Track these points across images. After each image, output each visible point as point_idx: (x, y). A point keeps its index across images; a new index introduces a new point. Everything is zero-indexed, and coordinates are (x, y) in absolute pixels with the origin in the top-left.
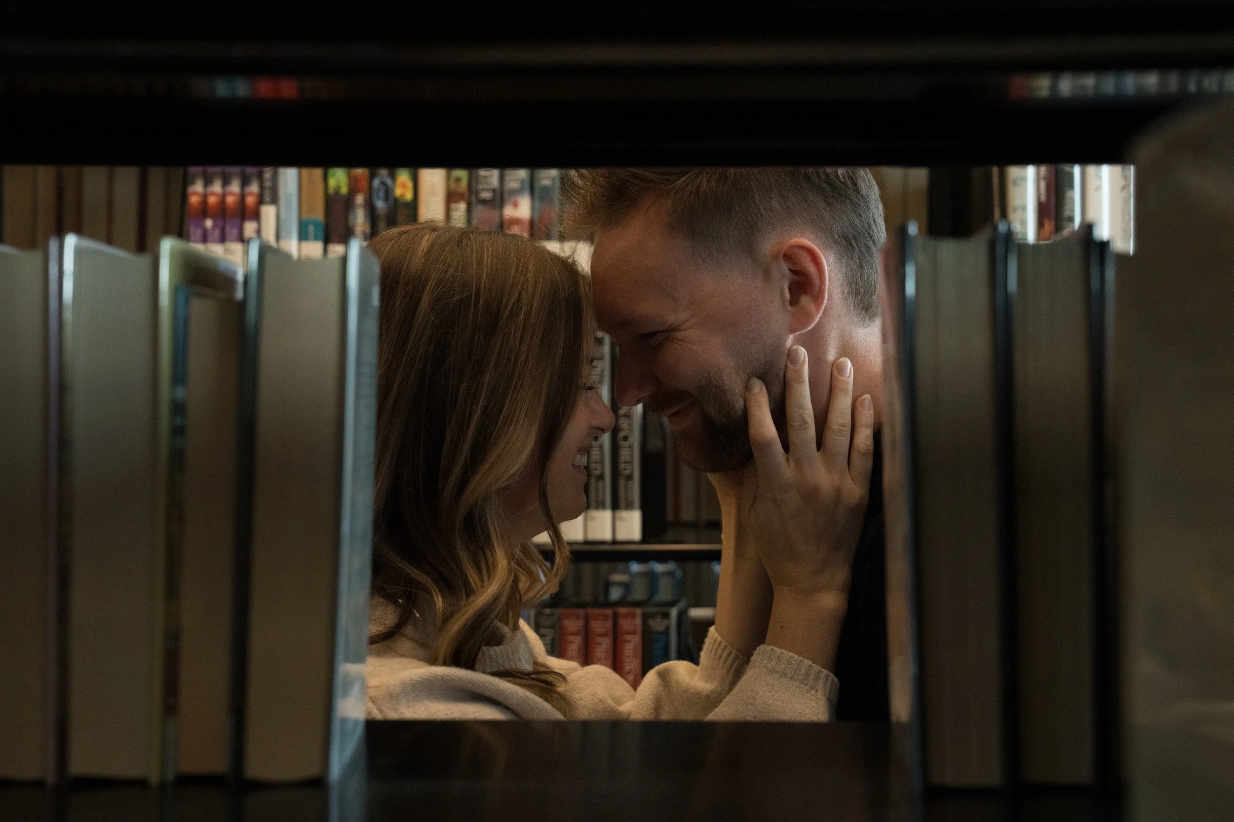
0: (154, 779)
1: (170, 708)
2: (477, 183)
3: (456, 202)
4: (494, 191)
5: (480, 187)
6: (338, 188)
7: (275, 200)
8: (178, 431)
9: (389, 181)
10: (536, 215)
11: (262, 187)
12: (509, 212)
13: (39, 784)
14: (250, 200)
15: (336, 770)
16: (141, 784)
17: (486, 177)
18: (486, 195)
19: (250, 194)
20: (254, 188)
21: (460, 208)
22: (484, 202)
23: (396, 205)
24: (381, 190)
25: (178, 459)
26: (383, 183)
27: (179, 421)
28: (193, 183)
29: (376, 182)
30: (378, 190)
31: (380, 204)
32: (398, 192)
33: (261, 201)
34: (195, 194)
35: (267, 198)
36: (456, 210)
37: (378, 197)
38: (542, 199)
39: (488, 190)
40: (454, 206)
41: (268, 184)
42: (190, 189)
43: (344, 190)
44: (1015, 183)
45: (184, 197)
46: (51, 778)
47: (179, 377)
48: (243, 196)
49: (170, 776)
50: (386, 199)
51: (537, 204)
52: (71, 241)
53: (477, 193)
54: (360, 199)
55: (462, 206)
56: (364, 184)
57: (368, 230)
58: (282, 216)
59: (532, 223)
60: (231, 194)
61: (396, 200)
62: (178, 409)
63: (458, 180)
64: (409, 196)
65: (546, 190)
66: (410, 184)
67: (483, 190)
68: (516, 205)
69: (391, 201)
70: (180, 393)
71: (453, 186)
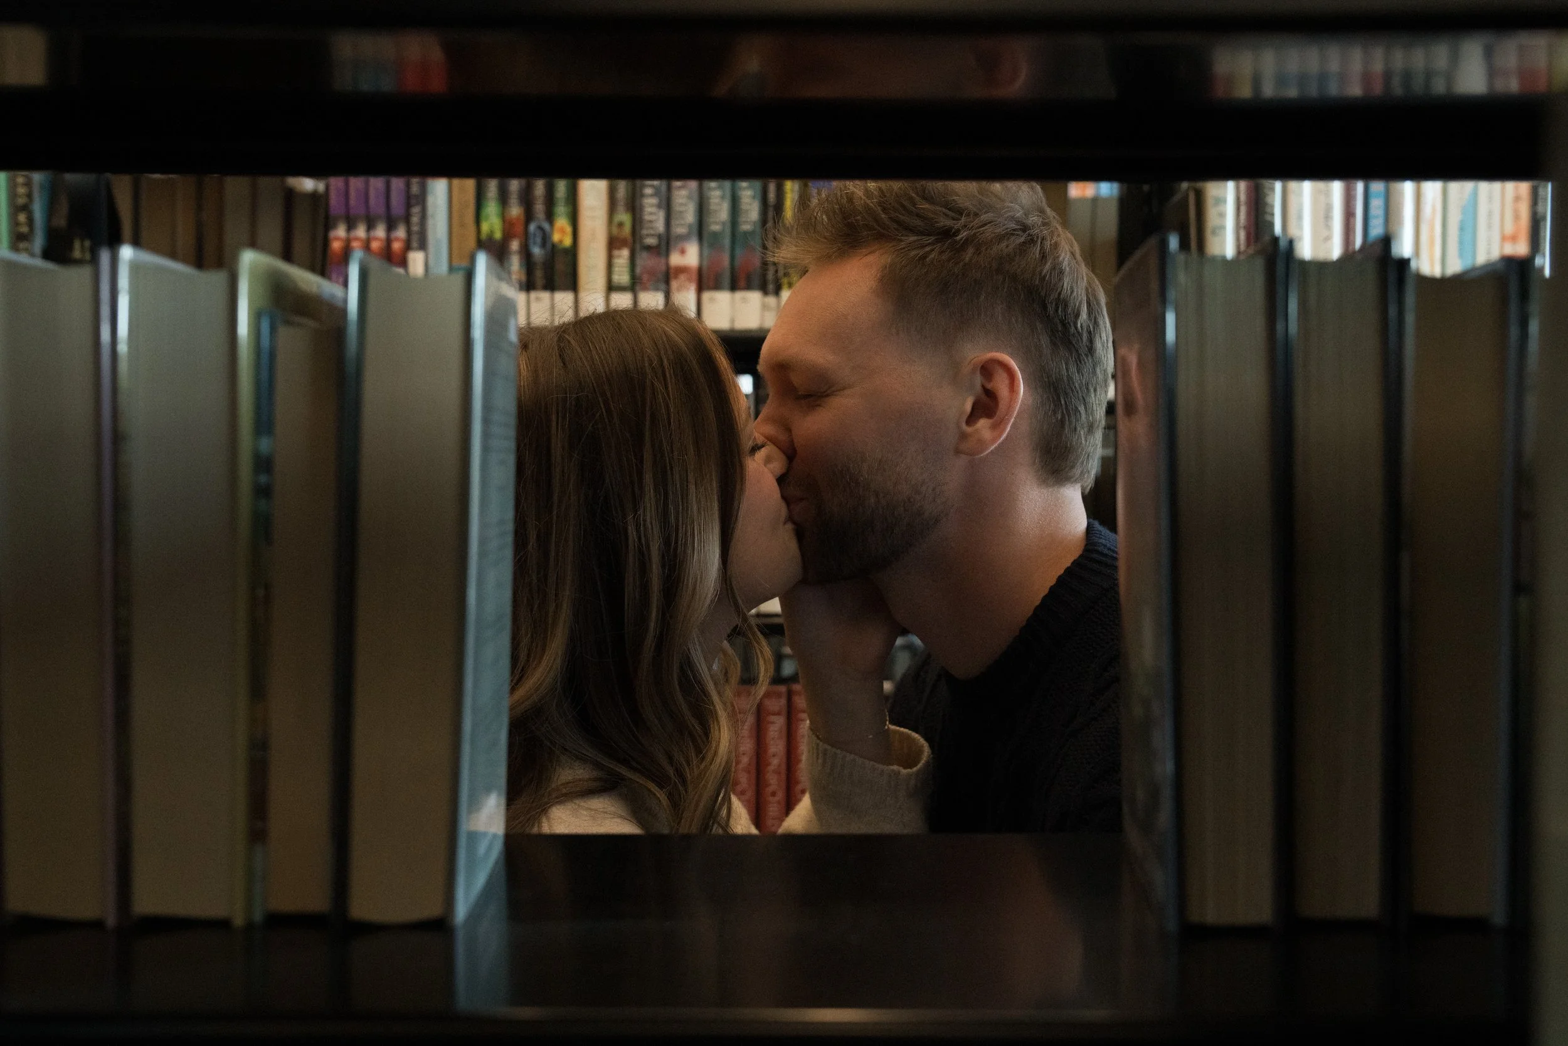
0: (239, 921)
1: (257, 834)
2: (641, 229)
3: (619, 248)
4: (659, 236)
5: (645, 232)
6: (492, 232)
7: (423, 246)
8: (263, 492)
9: (546, 226)
10: (705, 263)
11: (409, 232)
12: (675, 259)
13: (97, 925)
14: (397, 246)
15: (461, 910)
16: (223, 924)
17: (651, 221)
18: (651, 241)
19: (397, 239)
20: (401, 233)
21: (623, 256)
22: (649, 248)
23: (553, 251)
24: (538, 235)
25: (263, 526)
26: (540, 228)
27: (263, 479)
28: (334, 226)
29: (532, 227)
30: (535, 235)
31: (537, 251)
32: (556, 237)
33: (408, 247)
34: (337, 239)
35: (415, 244)
36: (619, 257)
37: (535, 243)
38: (712, 246)
39: (653, 235)
40: (616, 253)
41: (415, 228)
42: (333, 234)
43: (498, 235)
44: (1214, 233)
45: (326, 242)
46: (111, 921)
47: (264, 424)
48: (389, 241)
49: (258, 917)
50: (544, 244)
51: (706, 252)
52: (126, 252)
53: (641, 238)
54: (515, 245)
55: (625, 253)
56: (519, 229)
57: (524, 278)
58: (431, 263)
59: (700, 270)
60: (376, 239)
61: (554, 246)
62: (263, 464)
63: (621, 225)
64: (568, 242)
65: (715, 235)
66: (569, 229)
67: (647, 235)
68: (683, 252)
69: (549, 246)
70: (265, 444)
71: (615, 231)
